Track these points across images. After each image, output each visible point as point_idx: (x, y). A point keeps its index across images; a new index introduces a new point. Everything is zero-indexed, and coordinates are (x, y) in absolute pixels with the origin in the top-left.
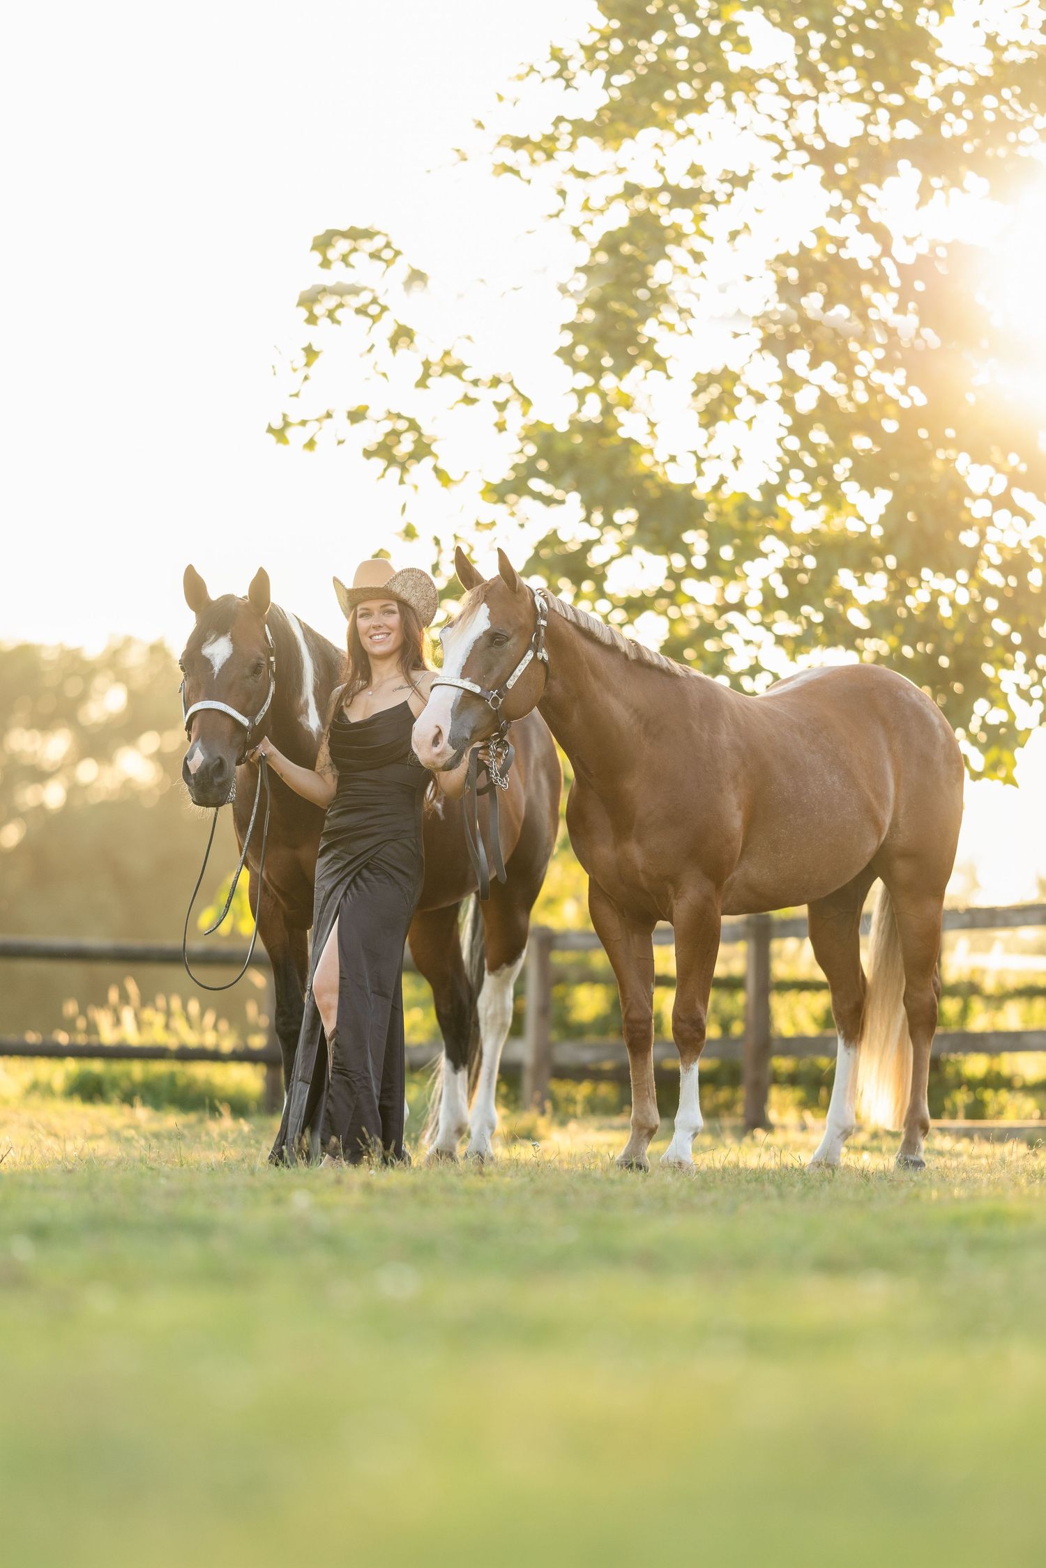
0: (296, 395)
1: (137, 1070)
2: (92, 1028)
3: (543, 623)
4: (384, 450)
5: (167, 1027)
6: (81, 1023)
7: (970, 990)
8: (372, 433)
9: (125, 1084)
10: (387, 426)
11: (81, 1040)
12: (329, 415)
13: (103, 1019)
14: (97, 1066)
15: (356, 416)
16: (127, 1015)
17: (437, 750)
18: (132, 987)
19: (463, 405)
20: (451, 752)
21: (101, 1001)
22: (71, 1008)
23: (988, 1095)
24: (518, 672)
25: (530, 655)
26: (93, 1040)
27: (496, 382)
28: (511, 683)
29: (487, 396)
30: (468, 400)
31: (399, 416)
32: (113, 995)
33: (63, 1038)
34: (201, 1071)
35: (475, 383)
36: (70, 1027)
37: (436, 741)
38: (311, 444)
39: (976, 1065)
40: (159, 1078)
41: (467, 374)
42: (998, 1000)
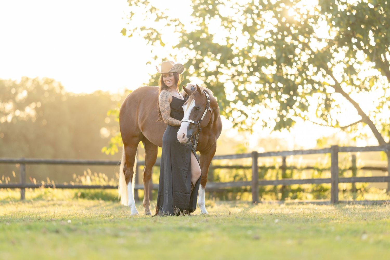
0: (128, 24)
1: (92, 191)
2: (80, 181)
3: (209, 101)
4: (148, 37)
5: (99, 181)
6: (77, 180)
7: (293, 168)
8: (145, 33)
9: (90, 195)
10: (150, 31)
11: (77, 184)
12: (136, 29)
13: (83, 179)
14: (82, 191)
15: (142, 29)
16: (88, 178)
17: (184, 139)
18: (89, 171)
19: (167, 26)
20: (188, 139)
21: (82, 175)
22: (75, 176)
23: (298, 193)
24: (204, 115)
25: (206, 110)
26: (81, 184)
27: (175, 20)
28: (202, 119)
29: (173, 24)
30: (168, 25)
31: (153, 29)
32: (85, 173)
33: (73, 184)
34: (108, 191)
35: (171, 20)
36: (74, 181)
37: (184, 137)
38: (131, 35)
39: (295, 187)
40: (98, 193)
41: (169, 19)
42: (302, 169)
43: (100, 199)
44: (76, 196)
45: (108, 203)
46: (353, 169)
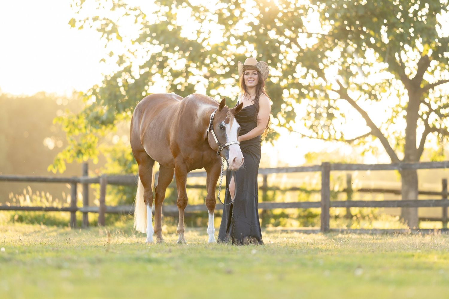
0: (78, 13)
1: (32, 214)
2: (18, 201)
4: (102, 30)
5: (41, 201)
6: (14, 200)
7: (276, 189)
8: (98, 24)
9: (29, 218)
10: (104, 22)
11: (14, 205)
12: (87, 19)
13: (21, 199)
14: (20, 213)
15: (95, 19)
16: (28, 197)
18: (29, 189)
19: (126, 16)
21: (21, 193)
22: (11, 195)
23: (281, 219)
26: (18, 205)
27: (135, 9)
29: (133, 13)
30: (127, 14)
31: (108, 19)
32: (25, 192)
33: (9, 204)
34: (52, 214)
35: (130, 9)
36: (11, 201)
38: (82, 27)
39: (277, 211)
40: (39, 216)
41: (128, 7)
42: (284, 191)
43: (42, 223)
44: (13, 220)
45: (51, 229)
46: (348, 191)
